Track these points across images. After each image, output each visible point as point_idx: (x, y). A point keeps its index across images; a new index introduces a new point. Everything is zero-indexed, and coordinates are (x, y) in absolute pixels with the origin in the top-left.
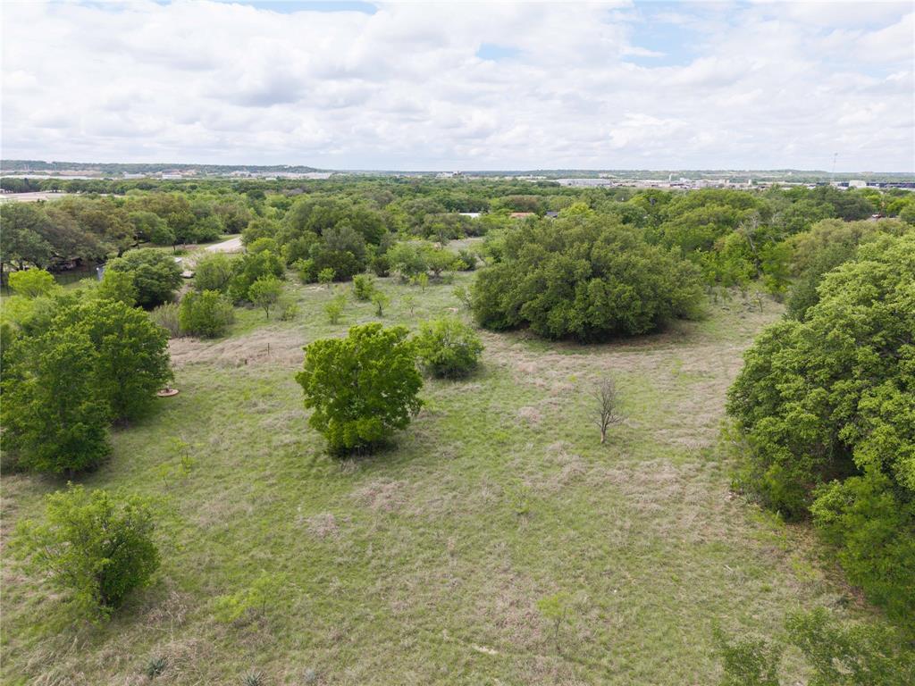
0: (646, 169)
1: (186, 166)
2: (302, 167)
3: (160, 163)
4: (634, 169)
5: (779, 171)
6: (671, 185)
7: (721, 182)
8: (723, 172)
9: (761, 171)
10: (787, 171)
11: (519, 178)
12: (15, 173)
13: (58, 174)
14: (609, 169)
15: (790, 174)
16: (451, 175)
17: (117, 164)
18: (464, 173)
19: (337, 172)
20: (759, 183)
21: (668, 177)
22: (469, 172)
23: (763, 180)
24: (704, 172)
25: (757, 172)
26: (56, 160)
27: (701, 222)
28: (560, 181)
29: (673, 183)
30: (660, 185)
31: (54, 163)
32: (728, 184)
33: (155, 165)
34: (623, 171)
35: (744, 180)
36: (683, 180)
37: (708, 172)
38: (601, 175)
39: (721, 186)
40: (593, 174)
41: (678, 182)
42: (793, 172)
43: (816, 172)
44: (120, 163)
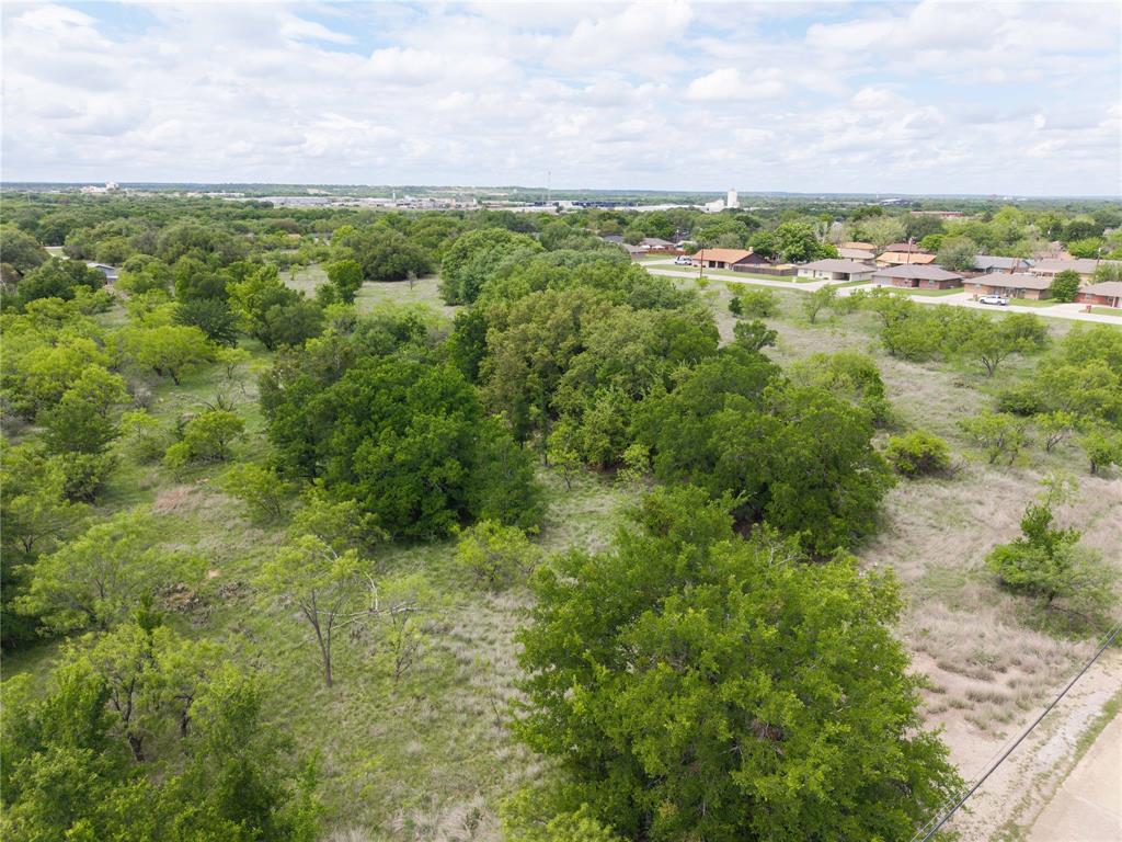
0: (362, 184)
5: (505, 188)
6: (398, 205)
7: (447, 201)
8: (449, 188)
9: (488, 188)
10: (512, 188)
14: (319, 184)
15: (515, 191)
20: (483, 202)
21: (391, 195)
23: (489, 198)
24: (430, 188)
25: (483, 189)
27: (430, 235)
29: (399, 201)
30: (386, 205)
32: (454, 203)
34: (335, 186)
35: (470, 198)
36: (408, 198)
37: (434, 188)
38: (311, 191)
39: (448, 206)
40: (301, 191)
41: (404, 201)
42: (518, 189)
43: (540, 189)
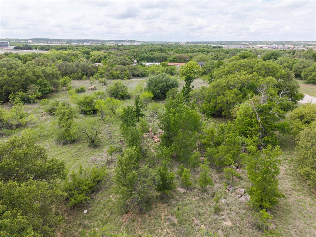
0: (261, 41)
1: (94, 40)
2: (133, 40)
3: (86, 39)
4: (256, 41)
6: (269, 47)
7: (289, 46)
9: (308, 42)
11: (209, 44)
12: (38, 43)
13: (51, 43)
16: (185, 43)
17: (72, 40)
18: (190, 42)
19: (145, 42)
20: (306, 46)
21: (268, 44)
22: (191, 42)
23: (309, 45)
24: (285, 42)
25: (306, 42)
26: (53, 38)
28: (223, 46)
31: (52, 39)
32: (292, 47)
33: (84, 40)
34: (252, 42)
35: (300, 45)
36: (275, 45)
37: (286, 42)
41: (272, 46)
44: (73, 39)
